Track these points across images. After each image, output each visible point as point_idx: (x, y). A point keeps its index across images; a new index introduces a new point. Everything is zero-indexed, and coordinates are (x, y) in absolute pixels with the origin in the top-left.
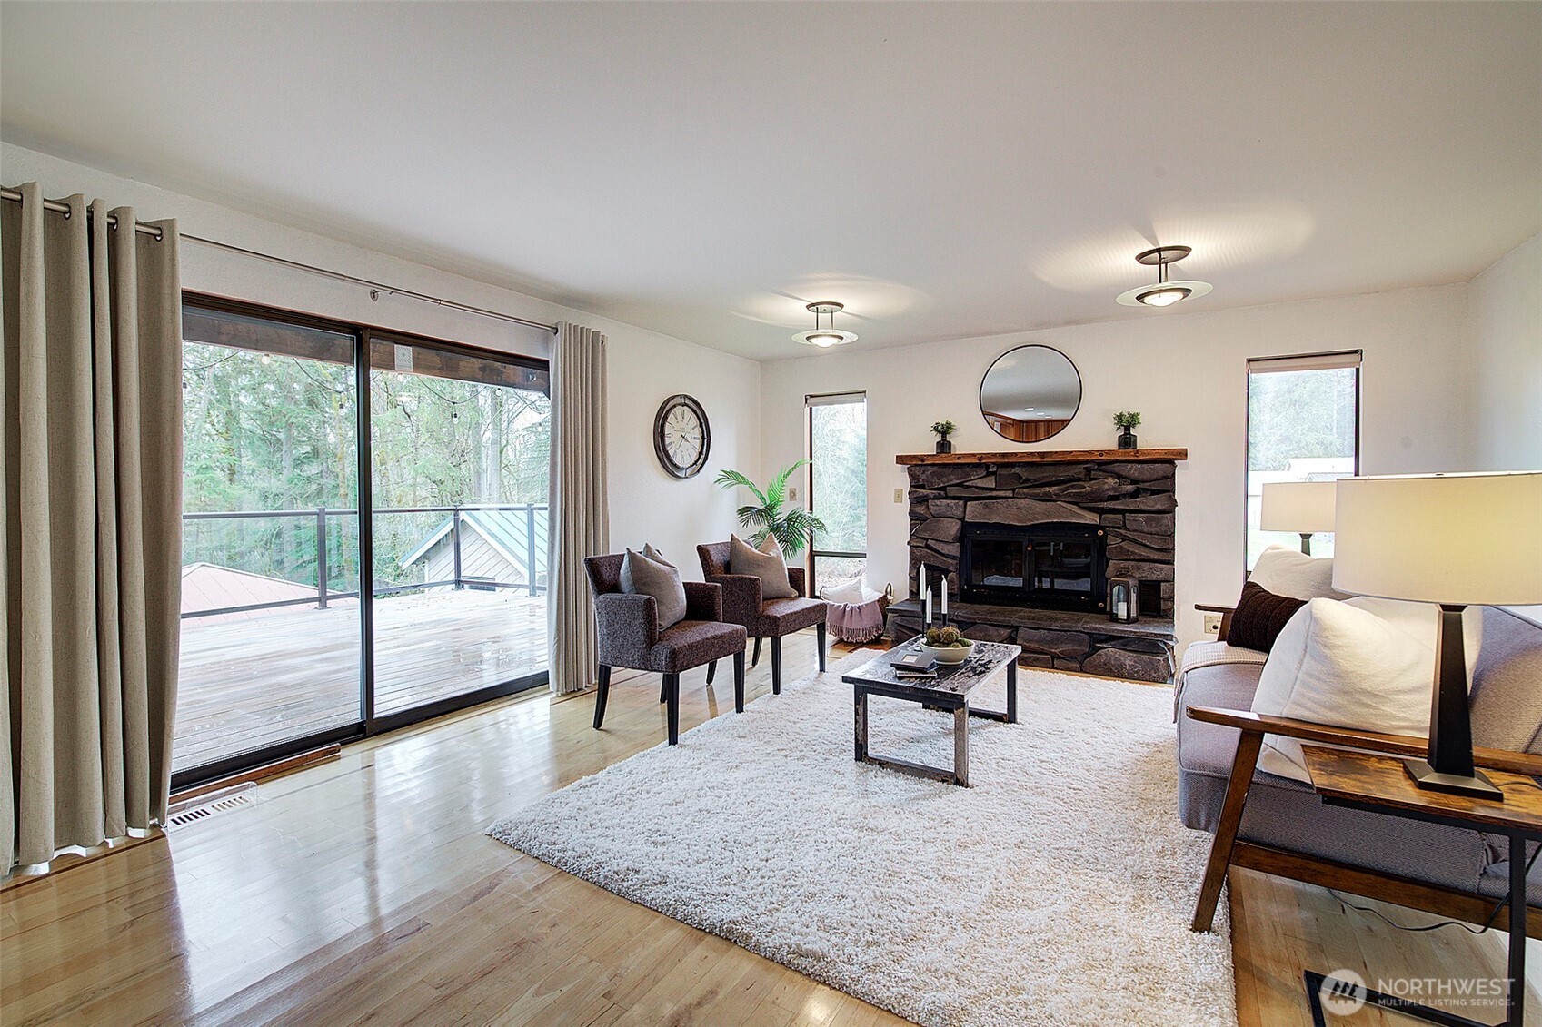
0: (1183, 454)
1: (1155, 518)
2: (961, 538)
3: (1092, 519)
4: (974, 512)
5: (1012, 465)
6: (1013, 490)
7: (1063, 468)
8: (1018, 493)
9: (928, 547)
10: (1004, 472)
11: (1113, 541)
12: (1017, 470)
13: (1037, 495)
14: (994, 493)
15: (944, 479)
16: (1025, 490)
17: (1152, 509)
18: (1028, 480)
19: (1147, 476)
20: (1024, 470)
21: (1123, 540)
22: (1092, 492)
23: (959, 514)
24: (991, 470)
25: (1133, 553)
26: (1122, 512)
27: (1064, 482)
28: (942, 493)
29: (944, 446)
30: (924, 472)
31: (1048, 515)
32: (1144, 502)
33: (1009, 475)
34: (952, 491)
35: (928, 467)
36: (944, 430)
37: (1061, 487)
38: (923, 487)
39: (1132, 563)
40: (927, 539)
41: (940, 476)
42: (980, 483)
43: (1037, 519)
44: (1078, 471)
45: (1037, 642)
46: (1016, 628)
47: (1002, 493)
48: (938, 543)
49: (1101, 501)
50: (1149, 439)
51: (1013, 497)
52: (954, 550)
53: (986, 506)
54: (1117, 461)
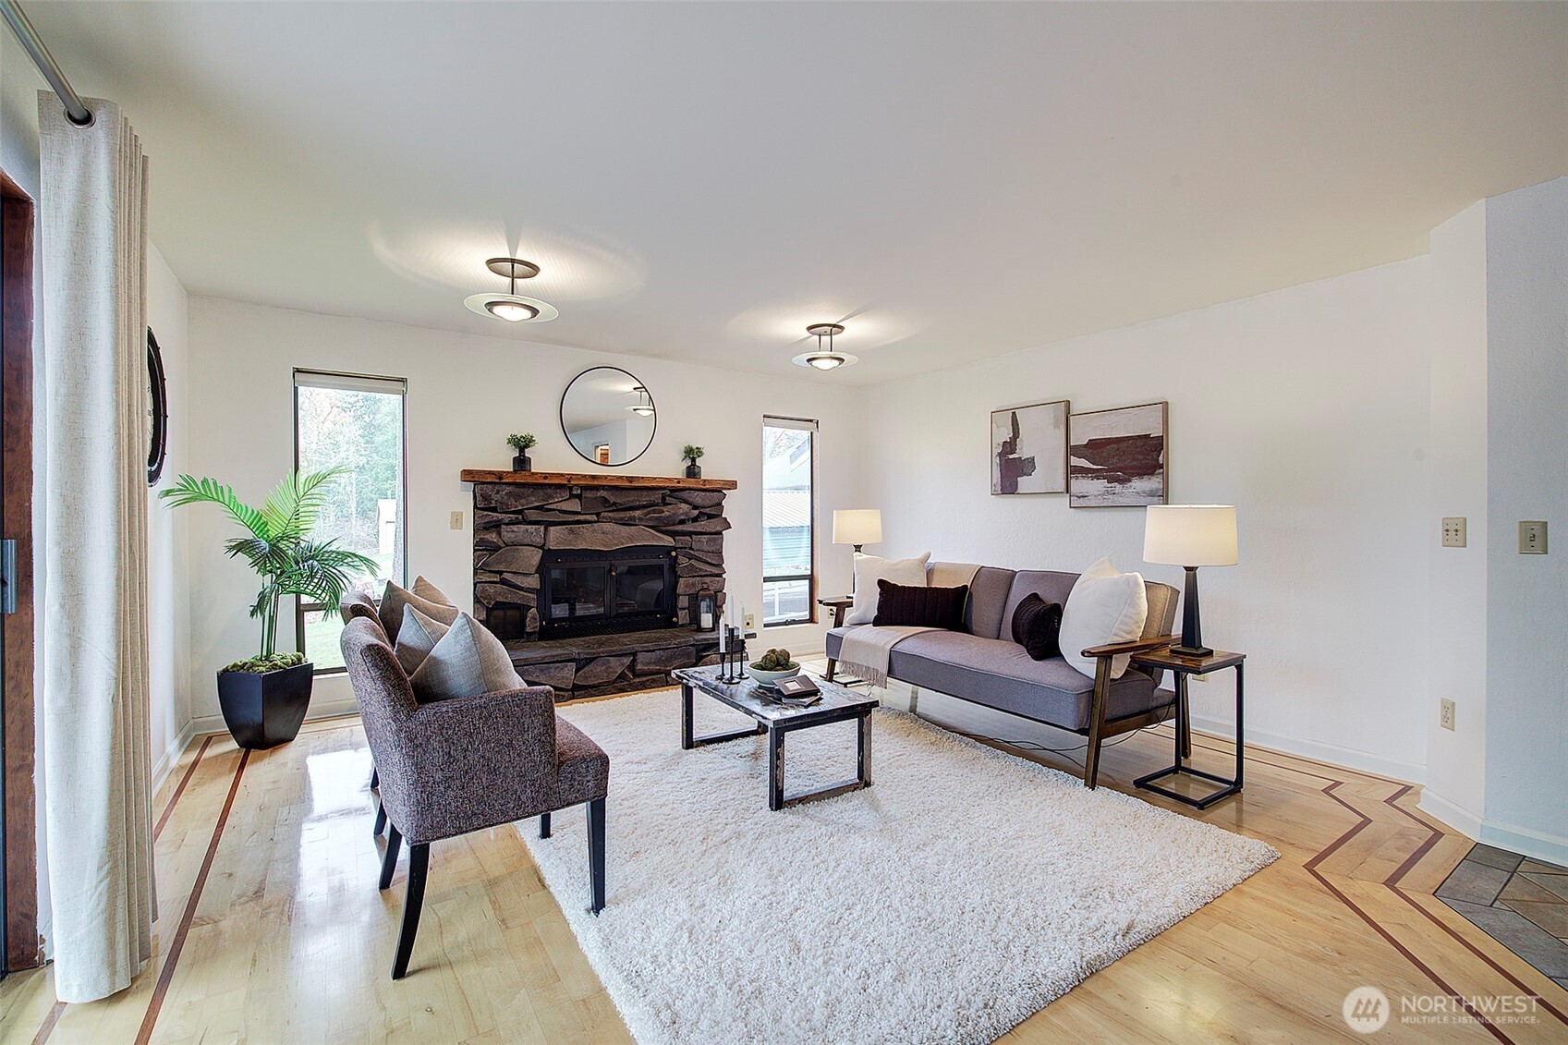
0: (733, 485)
1: (714, 538)
2: (542, 569)
3: (668, 541)
4: (557, 538)
5: (597, 488)
6: (598, 515)
7: (645, 493)
8: (604, 517)
9: (504, 582)
10: (589, 494)
11: (683, 561)
12: (602, 493)
13: (622, 519)
14: (582, 518)
15: (523, 501)
16: (610, 514)
17: (713, 531)
18: (614, 504)
19: (707, 502)
20: (610, 493)
21: (690, 559)
22: (670, 516)
23: (539, 540)
24: (574, 492)
25: (700, 570)
26: (690, 534)
27: (644, 507)
28: (520, 517)
29: (521, 463)
30: (498, 492)
31: (631, 538)
32: (704, 525)
33: (595, 498)
34: (533, 515)
35: (504, 486)
36: (522, 444)
37: (645, 511)
38: (494, 510)
39: (698, 579)
40: (501, 573)
41: (518, 497)
42: (565, 506)
43: (623, 544)
44: (657, 496)
45: (655, 663)
46: (634, 654)
47: (588, 517)
48: (516, 576)
49: (674, 525)
50: (710, 470)
51: (598, 522)
52: (533, 582)
53: (572, 531)
54: (690, 489)
